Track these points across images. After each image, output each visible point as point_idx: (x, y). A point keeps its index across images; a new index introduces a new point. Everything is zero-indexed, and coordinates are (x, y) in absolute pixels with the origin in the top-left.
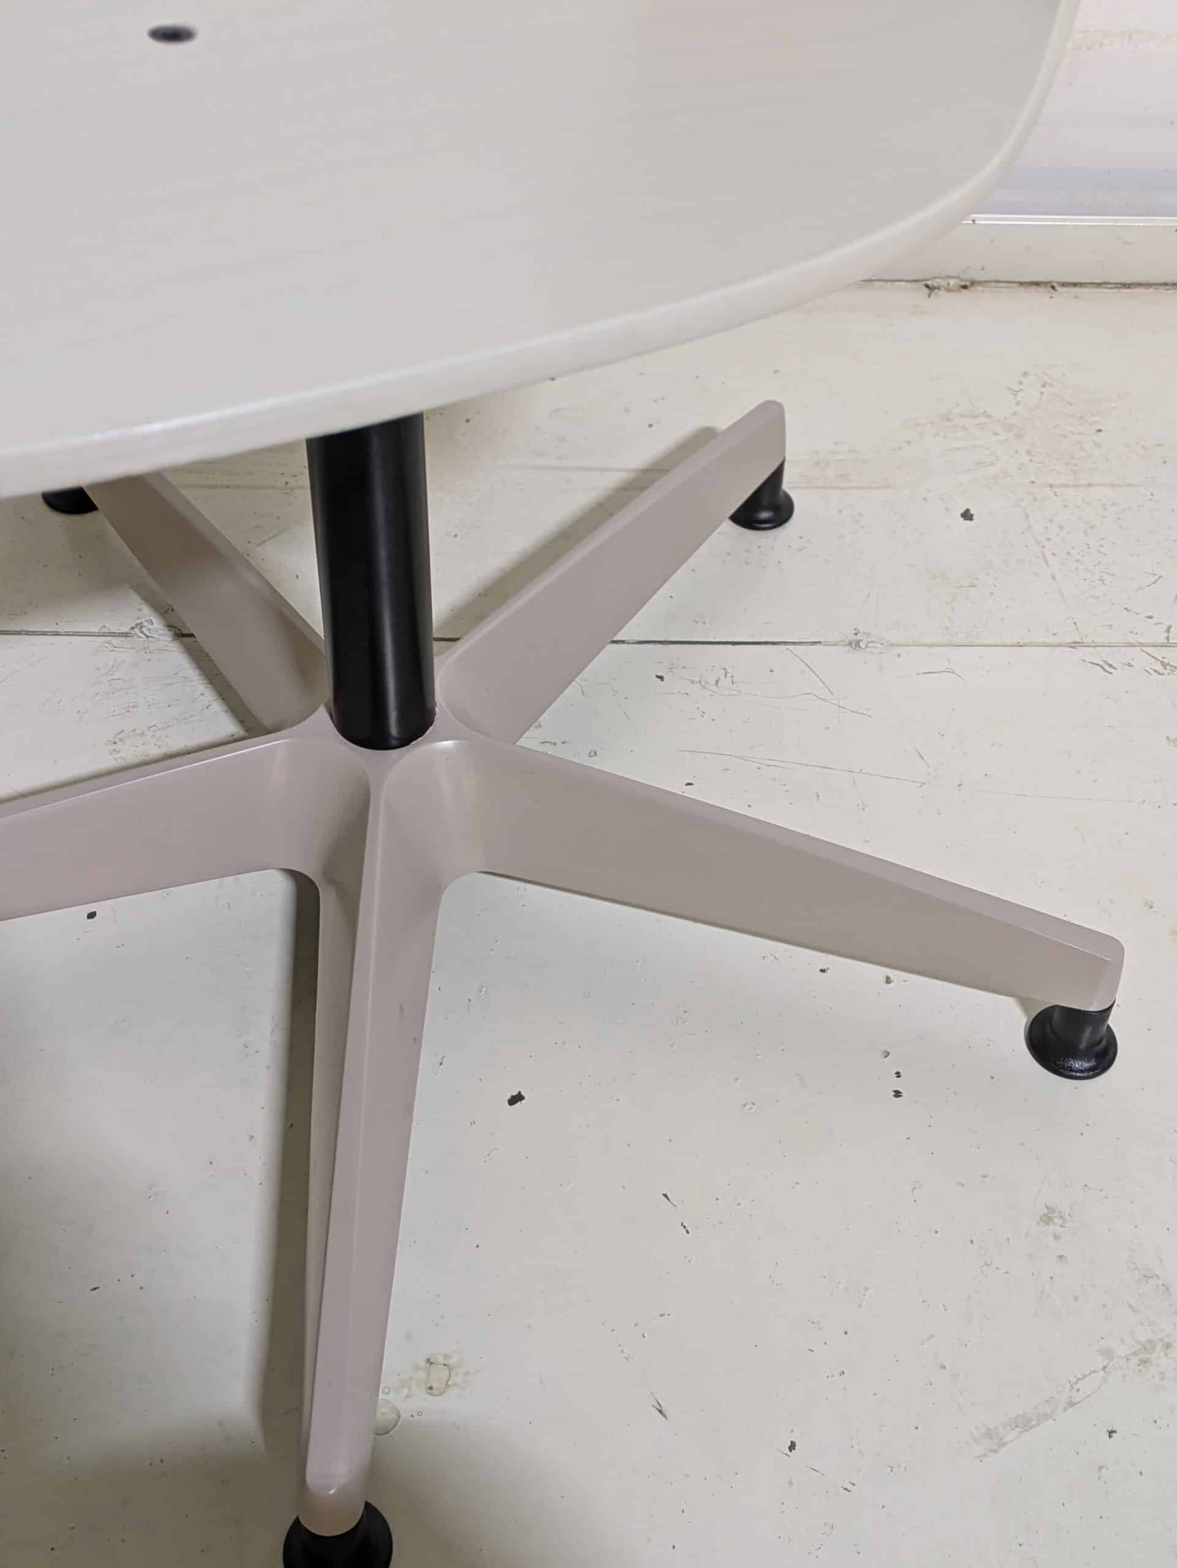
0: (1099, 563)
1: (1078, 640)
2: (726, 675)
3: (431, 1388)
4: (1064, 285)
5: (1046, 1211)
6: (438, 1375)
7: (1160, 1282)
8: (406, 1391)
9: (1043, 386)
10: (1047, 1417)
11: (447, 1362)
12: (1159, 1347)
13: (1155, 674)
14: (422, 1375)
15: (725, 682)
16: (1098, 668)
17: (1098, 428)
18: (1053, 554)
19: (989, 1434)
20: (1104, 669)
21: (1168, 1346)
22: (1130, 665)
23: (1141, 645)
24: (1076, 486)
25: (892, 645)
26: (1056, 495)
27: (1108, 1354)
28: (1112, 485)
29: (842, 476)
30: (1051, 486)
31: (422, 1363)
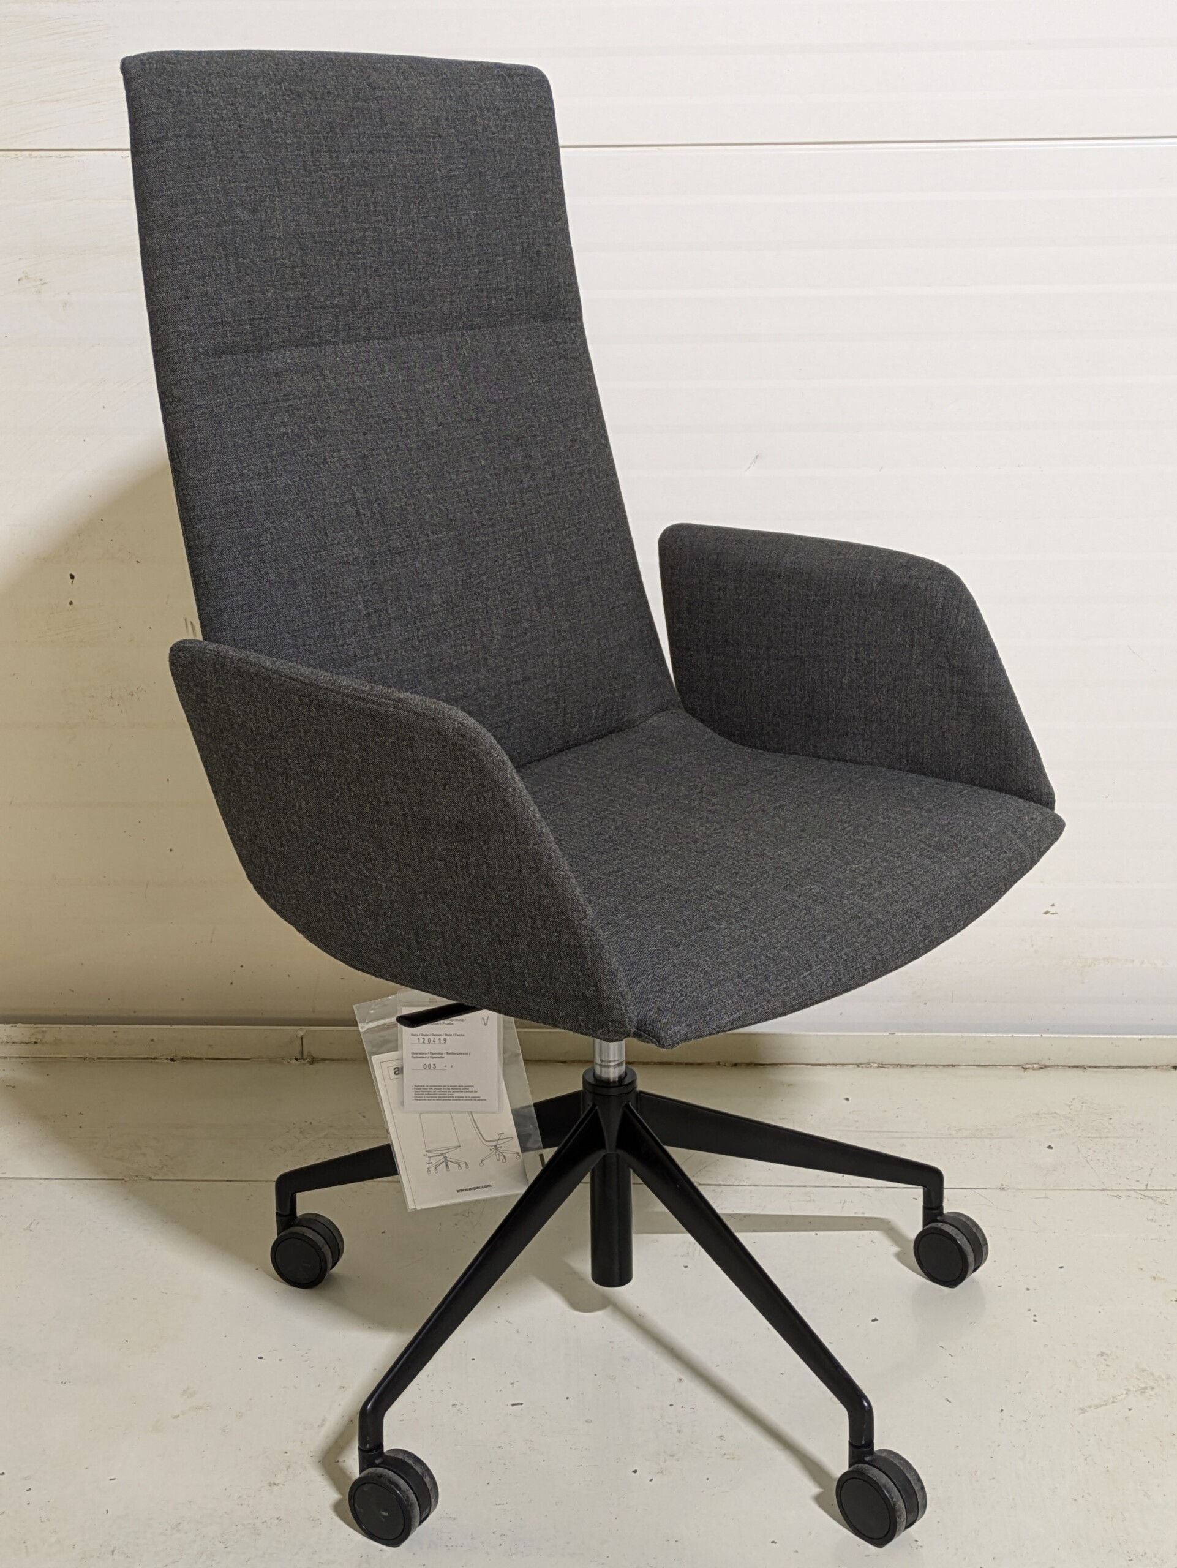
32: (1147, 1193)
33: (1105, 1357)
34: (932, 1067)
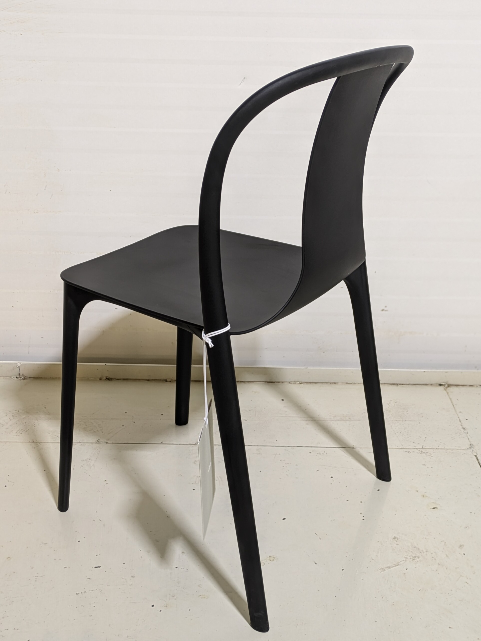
0: (407, 434)
1: (402, 447)
2: (325, 452)
3: (271, 560)
4: (400, 384)
5: (394, 537)
6: (272, 559)
7: (417, 548)
8: (265, 561)
9: (395, 403)
10: (394, 567)
11: (274, 557)
12: (417, 557)
13: (420, 454)
14: (269, 558)
15: (324, 453)
16: (407, 453)
17: (407, 410)
18: (397, 433)
19: (382, 569)
20: (408, 452)
21: (419, 557)
22: (414, 452)
23: (417, 449)
24: (402, 421)
25: (361, 448)
26: (398, 422)
27: (407, 558)
28: (411, 421)
29: (349, 419)
30: (397, 421)
31: (268, 556)
32: (423, 450)
33: (396, 540)
34: (325, 384)
